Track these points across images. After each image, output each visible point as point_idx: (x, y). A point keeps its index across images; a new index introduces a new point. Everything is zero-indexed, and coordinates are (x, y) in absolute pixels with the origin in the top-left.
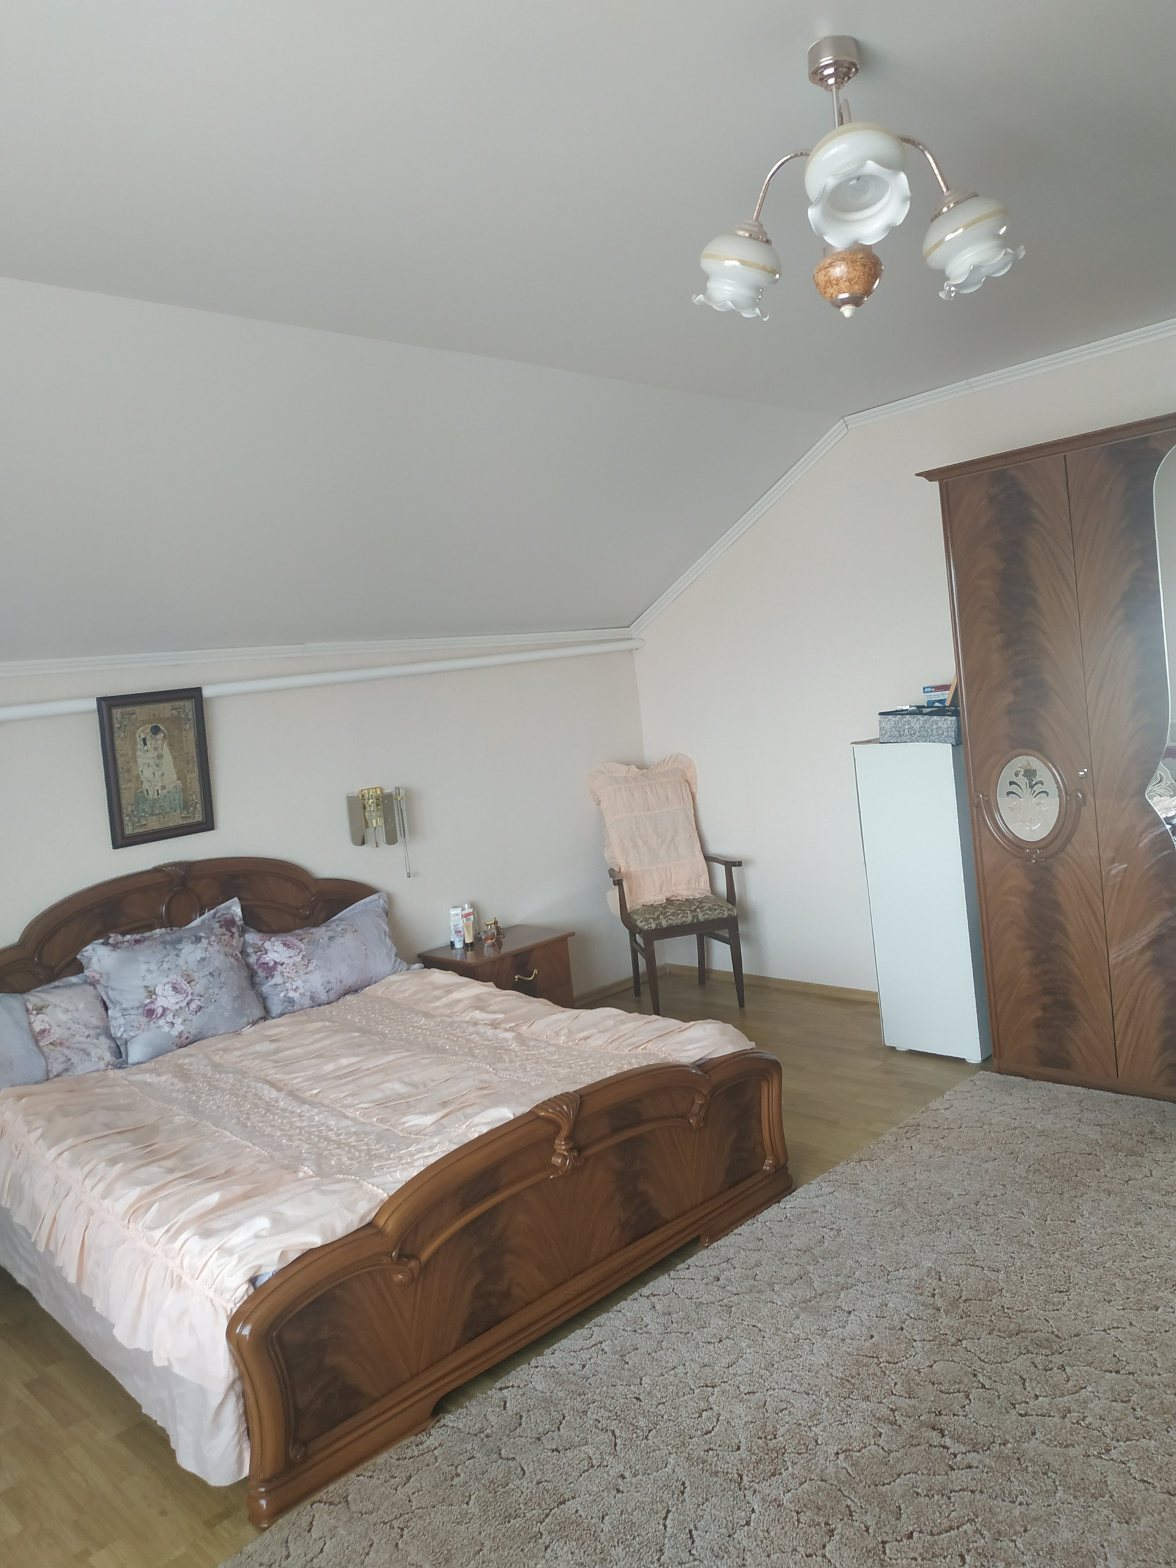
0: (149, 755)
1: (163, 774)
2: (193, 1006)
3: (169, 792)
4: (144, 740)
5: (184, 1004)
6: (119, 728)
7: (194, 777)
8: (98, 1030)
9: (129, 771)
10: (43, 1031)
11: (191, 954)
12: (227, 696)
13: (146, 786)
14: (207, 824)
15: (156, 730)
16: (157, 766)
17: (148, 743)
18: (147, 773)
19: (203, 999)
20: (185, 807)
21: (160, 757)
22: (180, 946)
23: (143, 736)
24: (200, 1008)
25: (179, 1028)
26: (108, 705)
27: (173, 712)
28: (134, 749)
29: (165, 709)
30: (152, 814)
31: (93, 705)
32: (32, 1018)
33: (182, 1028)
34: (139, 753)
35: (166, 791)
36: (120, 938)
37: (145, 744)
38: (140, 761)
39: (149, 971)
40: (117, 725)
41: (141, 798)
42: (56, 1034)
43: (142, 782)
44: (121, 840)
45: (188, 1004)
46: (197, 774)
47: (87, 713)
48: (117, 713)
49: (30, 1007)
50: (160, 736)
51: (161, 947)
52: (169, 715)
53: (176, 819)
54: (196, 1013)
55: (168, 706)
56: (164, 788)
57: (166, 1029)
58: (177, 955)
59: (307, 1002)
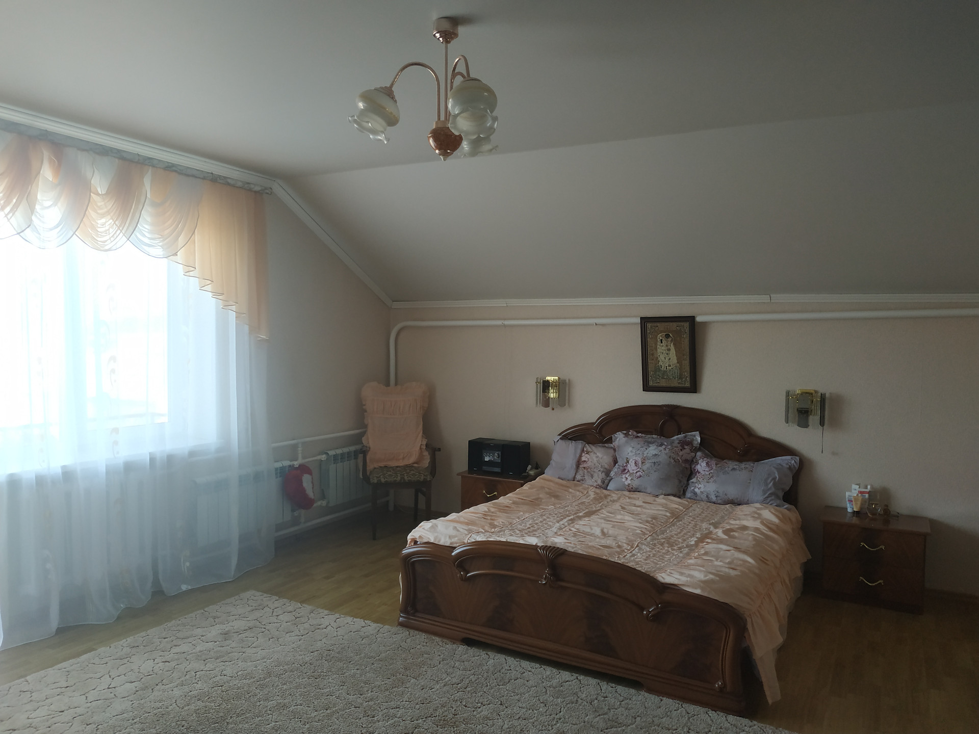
0: (663, 348)
1: (670, 359)
2: (638, 474)
3: (672, 368)
4: (661, 340)
5: (635, 472)
6: (649, 333)
7: (686, 363)
8: (605, 470)
9: (653, 354)
10: (585, 461)
11: (652, 450)
12: (718, 322)
13: (661, 363)
14: (694, 388)
15: (667, 336)
16: (667, 354)
17: (663, 342)
18: (662, 357)
19: (643, 473)
20: (681, 377)
21: (669, 350)
22: (650, 445)
23: (661, 338)
24: (641, 476)
25: (629, 482)
26: (645, 321)
27: (677, 328)
28: (656, 344)
29: (673, 326)
30: (663, 378)
31: (638, 320)
32: (583, 454)
33: (630, 482)
34: (658, 346)
35: (670, 368)
36: (635, 433)
37: (662, 342)
38: (659, 350)
39: (632, 451)
40: (648, 332)
41: (658, 369)
42: (589, 464)
43: (659, 361)
44: (647, 388)
45: (637, 472)
46: (689, 362)
47: (635, 324)
48: (649, 325)
49: (585, 450)
50: (670, 339)
51: (643, 442)
52: (675, 329)
53: (675, 383)
54: (638, 478)
55: (675, 324)
56: (670, 366)
57: (624, 480)
58: (646, 449)
59: (704, 497)
